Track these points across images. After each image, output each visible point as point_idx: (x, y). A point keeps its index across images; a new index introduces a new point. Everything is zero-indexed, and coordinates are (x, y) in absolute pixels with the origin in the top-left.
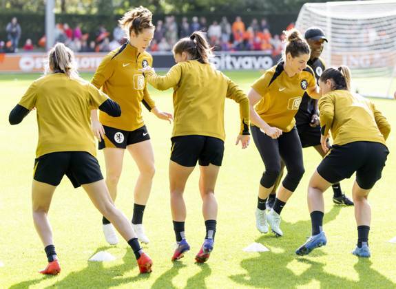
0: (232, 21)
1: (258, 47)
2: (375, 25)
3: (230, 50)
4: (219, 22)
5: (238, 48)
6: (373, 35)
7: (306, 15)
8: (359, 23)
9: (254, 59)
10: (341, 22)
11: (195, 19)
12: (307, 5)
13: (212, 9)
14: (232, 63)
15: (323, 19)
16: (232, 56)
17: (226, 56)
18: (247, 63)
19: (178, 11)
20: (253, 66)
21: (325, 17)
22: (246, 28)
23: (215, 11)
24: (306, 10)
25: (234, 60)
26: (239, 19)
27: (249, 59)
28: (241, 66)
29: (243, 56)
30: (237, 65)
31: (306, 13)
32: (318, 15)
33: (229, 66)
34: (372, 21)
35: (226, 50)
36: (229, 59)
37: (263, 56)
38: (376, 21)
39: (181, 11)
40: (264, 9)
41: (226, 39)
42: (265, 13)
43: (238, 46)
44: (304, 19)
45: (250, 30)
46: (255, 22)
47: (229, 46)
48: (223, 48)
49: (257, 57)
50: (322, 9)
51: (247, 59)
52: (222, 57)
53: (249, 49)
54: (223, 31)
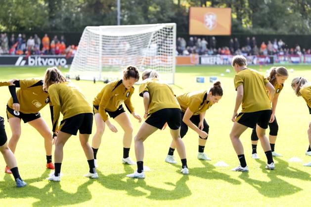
1: (57, 53)
2: (127, 40)
3: (41, 54)
4: (33, 37)
5: (46, 53)
6: (128, 46)
7: (86, 33)
8: (119, 38)
9: (55, 60)
10: (107, 38)
11: (20, 35)
12: (87, 27)
13: (30, 29)
14: (42, 62)
15: (97, 36)
16: (42, 58)
17: (38, 58)
18: (51, 62)
19: (8, 30)
20: (55, 64)
21: (98, 35)
22: (51, 41)
23: (32, 30)
24: (87, 30)
25: (43, 60)
26: (46, 35)
27: (52, 60)
28: (47, 64)
29: (49, 58)
30: (45, 63)
31: (87, 32)
32: (94, 34)
33: (40, 64)
34: (126, 38)
35: (38, 54)
36: (40, 60)
37: (61, 58)
38: (128, 37)
39: (11, 30)
40: (61, 30)
42: (62, 32)
43: (46, 51)
44: (86, 36)
45: (53, 42)
46: (56, 37)
47: (40, 52)
48: (37, 53)
49: (57, 58)
50: (96, 30)
51: (50, 60)
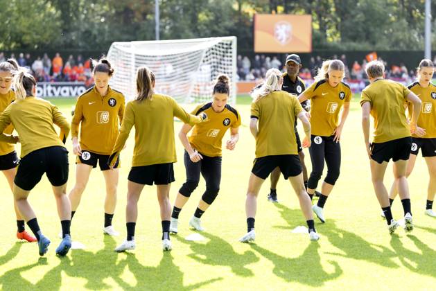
0: (52, 57)
1: (73, 78)
2: (171, 61)
3: (51, 80)
4: (42, 57)
5: (57, 79)
6: (169, 69)
7: (113, 52)
8: (158, 58)
9: (71, 88)
10: (144, 58)
11: (22, 55)
12: (115, 44)
13: (36, 47)
14: (52, 92)
15: (129, 56)
16: (52, 86)
17: (47, 86)
18: (65, 92)
19: (7, 48)
20: (70, 94)
21: (130, 54)
22: (64, 63)
23: (38, 48)
24: (114, 48)
25: (54, 89)
26: (58, 55)
27: (67, 89)
28: (60, 94)
29: (62, 86)
30: (57, 93)
31: (114, 50)
32: (124, 52)
33: (50, 94)
34: (169, 57)
35: (47, 81)
36: (50, 88)
37: (79, 86)
38: (172, 57)
39: (10, 48)
40: (78, 47)
41: (47, 72)
42: (80, 50)
44: (113, 55)
45: (68, 64)
46: (71, 57)
47: (49, 78)
48: (45, 78)
49: (74, 86)
50: (127, 47)
51: (64, 88)
52: (45, 86)
53: (67, 80)
54: (45, 65)
